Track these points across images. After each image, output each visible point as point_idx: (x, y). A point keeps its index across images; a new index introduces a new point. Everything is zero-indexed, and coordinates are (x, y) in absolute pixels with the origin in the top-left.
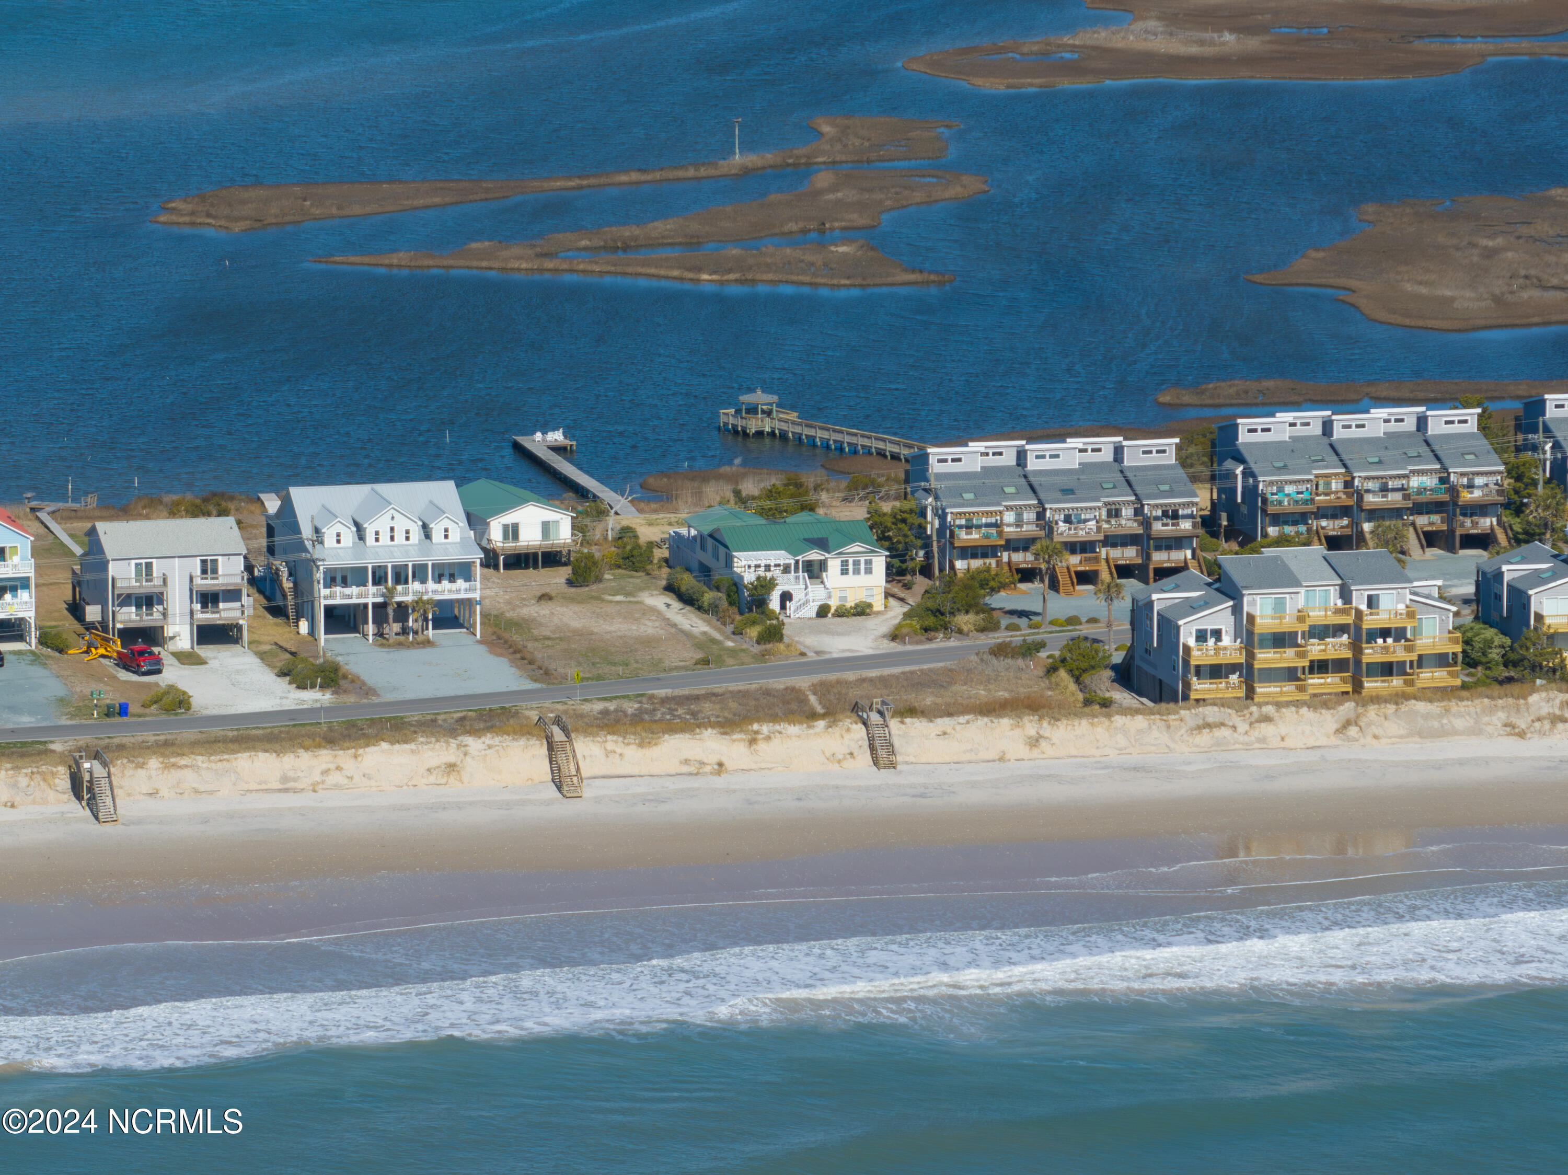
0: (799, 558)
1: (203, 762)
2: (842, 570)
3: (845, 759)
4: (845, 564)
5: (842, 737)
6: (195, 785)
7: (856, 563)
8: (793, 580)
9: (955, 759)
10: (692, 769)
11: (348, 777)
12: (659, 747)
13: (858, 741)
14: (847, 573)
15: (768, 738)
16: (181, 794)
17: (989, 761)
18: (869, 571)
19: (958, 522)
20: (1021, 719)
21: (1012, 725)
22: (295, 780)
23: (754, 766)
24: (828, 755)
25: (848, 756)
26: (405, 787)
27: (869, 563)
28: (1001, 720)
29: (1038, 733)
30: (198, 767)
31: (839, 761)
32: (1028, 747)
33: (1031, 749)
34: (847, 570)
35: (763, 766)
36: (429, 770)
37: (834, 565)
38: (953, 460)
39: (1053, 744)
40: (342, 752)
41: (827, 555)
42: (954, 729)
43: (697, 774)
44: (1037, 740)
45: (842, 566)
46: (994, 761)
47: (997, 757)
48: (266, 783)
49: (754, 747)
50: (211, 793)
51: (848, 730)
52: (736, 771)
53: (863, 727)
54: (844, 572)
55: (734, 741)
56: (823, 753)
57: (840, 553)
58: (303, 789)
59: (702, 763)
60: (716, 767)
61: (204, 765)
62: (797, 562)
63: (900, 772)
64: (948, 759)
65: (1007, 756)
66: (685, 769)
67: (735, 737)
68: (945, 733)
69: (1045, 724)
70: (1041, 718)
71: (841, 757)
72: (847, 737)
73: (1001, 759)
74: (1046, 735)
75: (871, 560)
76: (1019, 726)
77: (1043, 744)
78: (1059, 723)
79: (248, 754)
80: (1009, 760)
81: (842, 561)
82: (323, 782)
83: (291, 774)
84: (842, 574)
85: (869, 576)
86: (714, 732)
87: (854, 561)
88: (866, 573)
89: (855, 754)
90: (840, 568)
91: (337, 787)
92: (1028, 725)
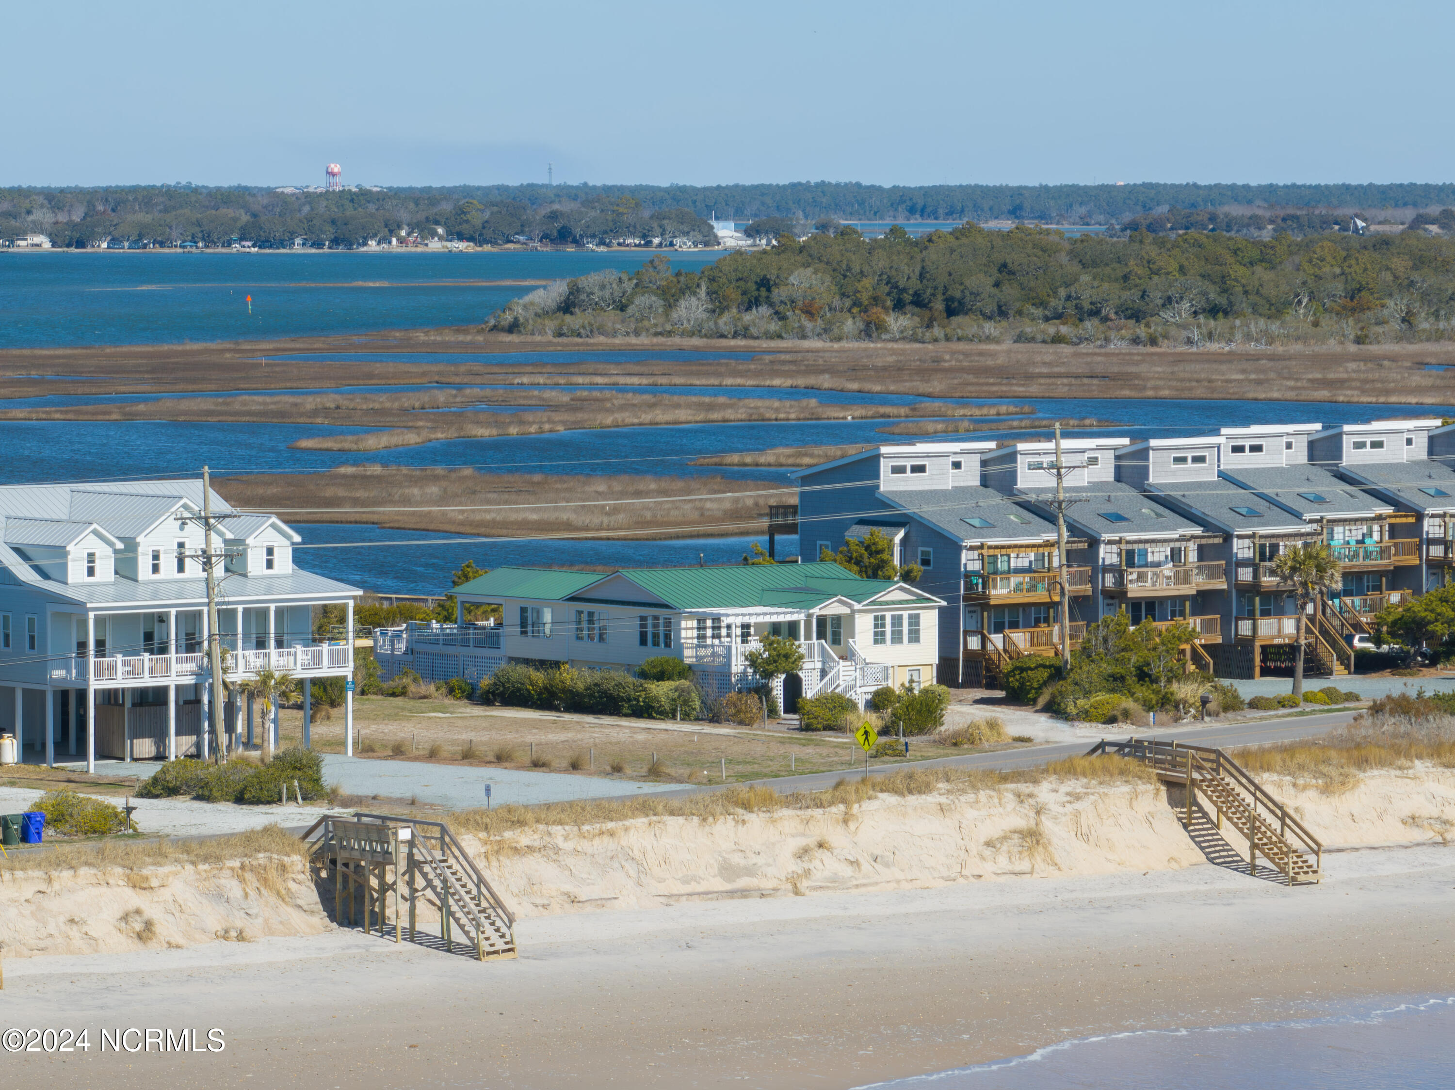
0: (816, 611)
1: (566, 838)
2: (876, 634)
4: (879, 622)
6: (568, 888)
7: (897, 621)
8: (803, 650)
11: (852, 863)
14: (883, 641)
16: (545, 906)
18: (915, 637)
22: (750, 871)
26: (961, 880)
27: (915, 621)
30: (557, 850)
34: (883, 634)
36: (989, 844)
37: (864, 624)
40: (820, 811)
41: (857, 606)
45: (876, 626)
48: (695, 879)
50: (601, 902)
54: (879, 638)
57: (873, 603)
58: (776, 890)
61: (568, 846)
62: (809, 616)
75: (918, 616)
79: (645, 820)
81: (876, 618)
82: (807, 873)
83: (737, 859)
84: (876, 642)
85: (914, 646)
87: (893, 617)
88: (910, 641)
90: (872, 629)
91: (835, 882)
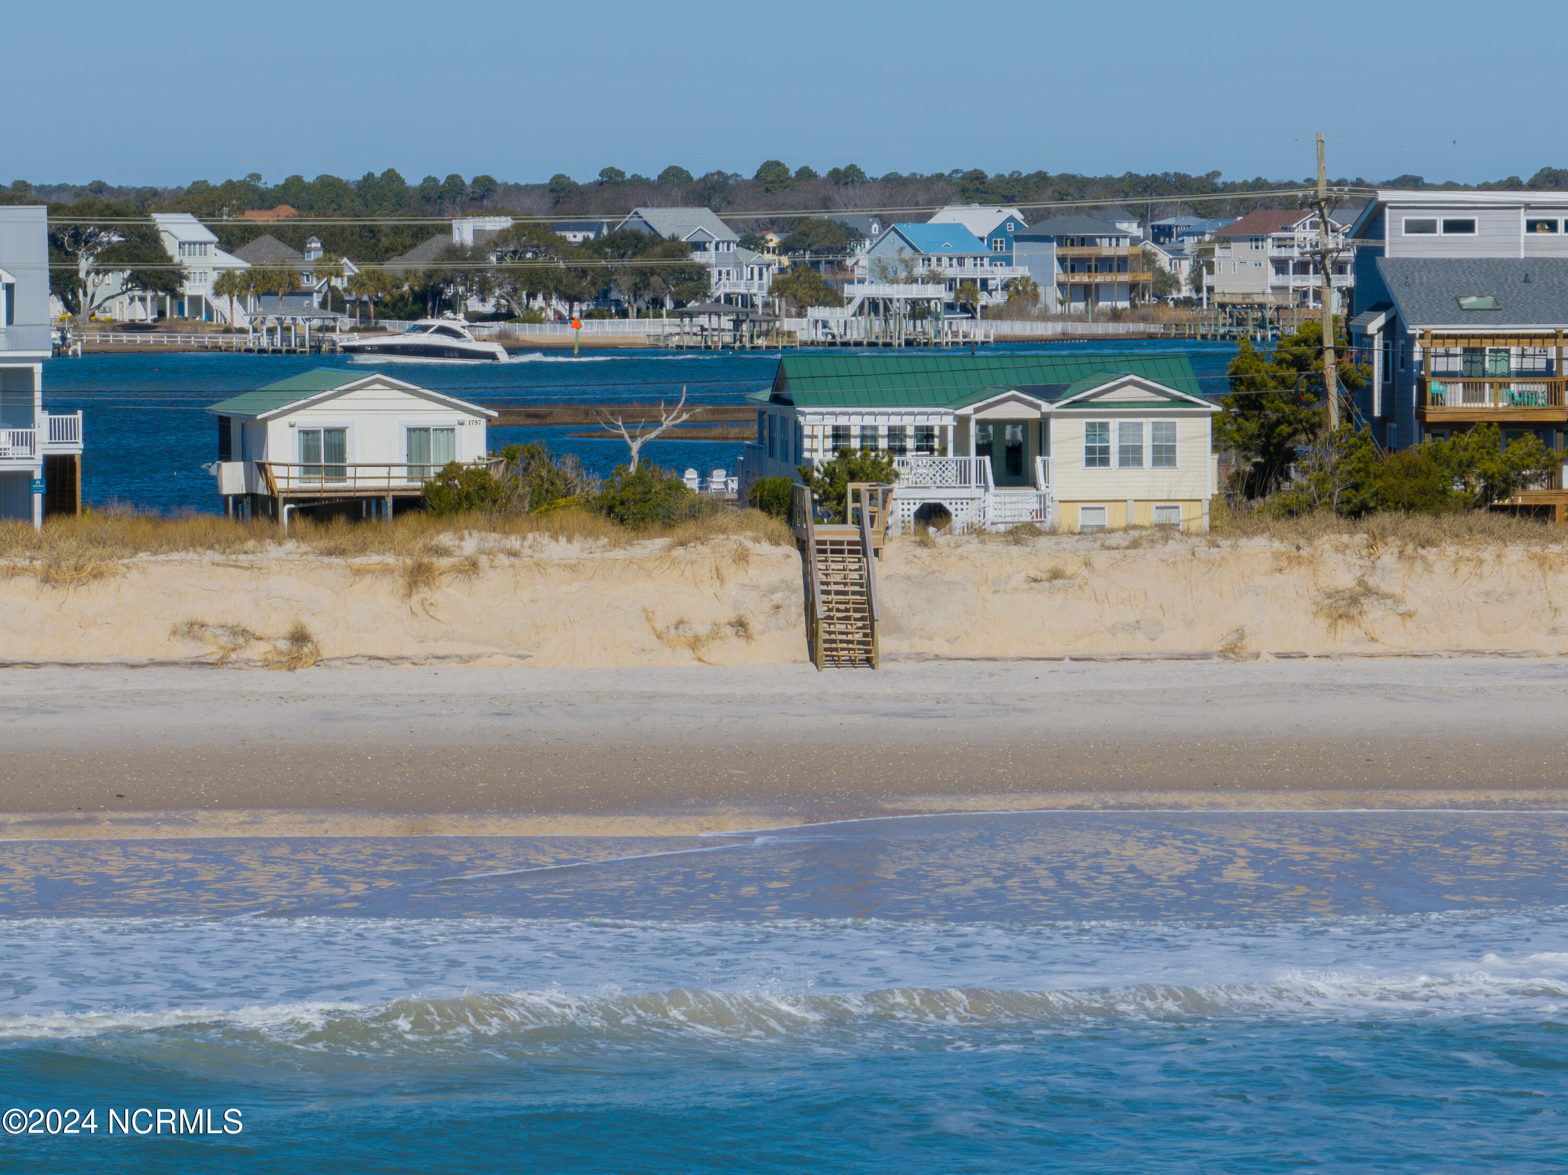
0: (968, 410)
2: (1090, 450)
3: (715, 634)
4: (1096, 431)
5: (721, 579)
7: (1130, 436)
8: (952, 473)
9: (1081, 648)
10: (209, 650)
12: (112, 584)
13: (773, 590)
14: (1104, 462)
15: (471, 567)
17: (1189, 657)
18: (1165, 458)
19: (1440, 365)
20: (1310, 539)
21: (1276, 556)
23: (411, 649)
24: (660, 625)
25: (730, 631)
27: (1165, 435)
28: (1243, 541)
29: (1361, 582)
31: (695, 643)
32: (1323, 622)
33: (1333, 625)
34: (1105, 450)
35: (442, 648)
37: (1067, 437)
38: (1450, 227)
39: (1408, 615)
41: (1046, 407)
42: (1087, 564)
43: (221, 663)
44: (1354, 600)
45: (1090, 439)
46: (1205, 656)
47: (1217, 647)
49: (423, 593)
51: (742, 557)
52: (349, 660)
53: (796, 554)
54: (1096, 457)
55: (359, 572)
56: (648, 616)
57: (1084, 402)
59: (243, 633)
60: (283, 645)
62: (963, 422)
63: (887, 673)
64: (1054, 650)
65: (1251, 645)
66: (185, 649)
67: (359, 561)
68: (1056, 575)
69: (1387, 556)
70: (1376, 539)
71: (702, 630)
72: (735, 577)
73: (1231, 652)
74: (1385, 588)
76: (1299, 561)
77: (1374, 612)
78: (1430, 553)
80: (1257, 656)
81: (1091, 426)
84: (1090, 462)
85: (1164, 473)
86: (304, 547)
87: (1123, 426)
88: (1156, 463)
89: (755, 625)
90: (1082, 443)
92: (1333, 559)
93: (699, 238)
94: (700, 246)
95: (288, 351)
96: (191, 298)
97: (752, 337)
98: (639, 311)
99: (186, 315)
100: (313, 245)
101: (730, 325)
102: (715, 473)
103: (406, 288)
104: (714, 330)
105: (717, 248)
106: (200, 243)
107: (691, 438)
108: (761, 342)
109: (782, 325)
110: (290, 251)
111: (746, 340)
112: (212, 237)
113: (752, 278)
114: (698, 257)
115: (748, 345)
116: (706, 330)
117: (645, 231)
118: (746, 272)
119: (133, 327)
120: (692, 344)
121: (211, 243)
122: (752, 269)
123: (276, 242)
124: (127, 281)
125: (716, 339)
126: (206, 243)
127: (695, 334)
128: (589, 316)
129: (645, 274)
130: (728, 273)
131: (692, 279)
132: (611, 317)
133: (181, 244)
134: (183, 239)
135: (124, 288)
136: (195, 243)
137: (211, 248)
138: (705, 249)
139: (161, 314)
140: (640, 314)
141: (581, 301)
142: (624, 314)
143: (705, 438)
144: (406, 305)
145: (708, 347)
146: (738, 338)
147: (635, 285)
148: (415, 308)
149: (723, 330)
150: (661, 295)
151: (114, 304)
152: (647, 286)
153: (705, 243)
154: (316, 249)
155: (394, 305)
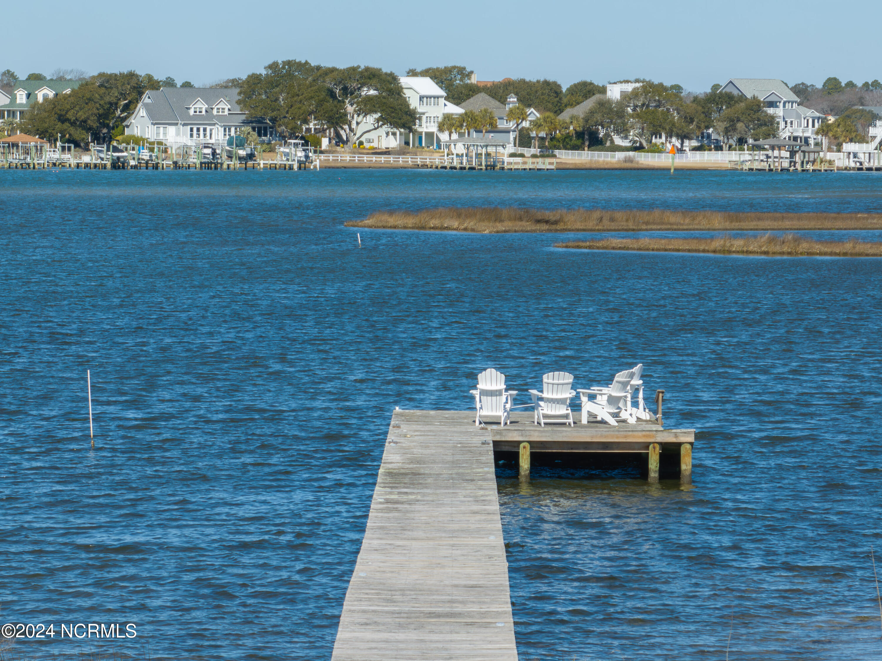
93: (772, 99)
94: (772, 104)
95: (470, 168)
96: (427, 134)
97: (803, 163)
98: (730, 147)
99: (424, 145)
100: (512, 100)
101: (788, 154)
102: (548, 378)
103: (571, 128)
104: (775, 157)
105: (784, 106)
106: (434, 97)
107: (689, 251)
108: (810, 167)
109: (825, 155)
110: (498, 103)
111: (799, 167)
112: (443, 93)
113: (808, 126)
114: (771, 111)
115: (799, 168)
116: (770, 157)
117: (735, 92)
118: (804, 123)
119: (387, 152)
120: (759, 167)
121: (442, 97)
122: (808, 121)
123: (488, 97)
124: (378, 120)
125: (777, 164)
126: (438, 97)
127: (762, 161)
128: (695, 149)
129: (733, 121)
130: (791, 123)
131: (765, 125)
132: (710, 150)
133: (421, 98)
134: (423, 93)
135: (376, 125)
136: (430, 97)
137: (442, 101)
138: (777, 107)
139: (407, 143)
140: (730, 148)
141: (690, 139)
142: (719, 148)
143: (704, 251)
144: (571, 140)
145: (770, 170)
146: (793, 163)
147: (726, 128)
148: (579, 142)
149: (782, 158)
150: (745, 136)
151: (372, 135)
152: (735, 130)
153: (776, 102)
154: (513, 102)
155: (564, 140)
